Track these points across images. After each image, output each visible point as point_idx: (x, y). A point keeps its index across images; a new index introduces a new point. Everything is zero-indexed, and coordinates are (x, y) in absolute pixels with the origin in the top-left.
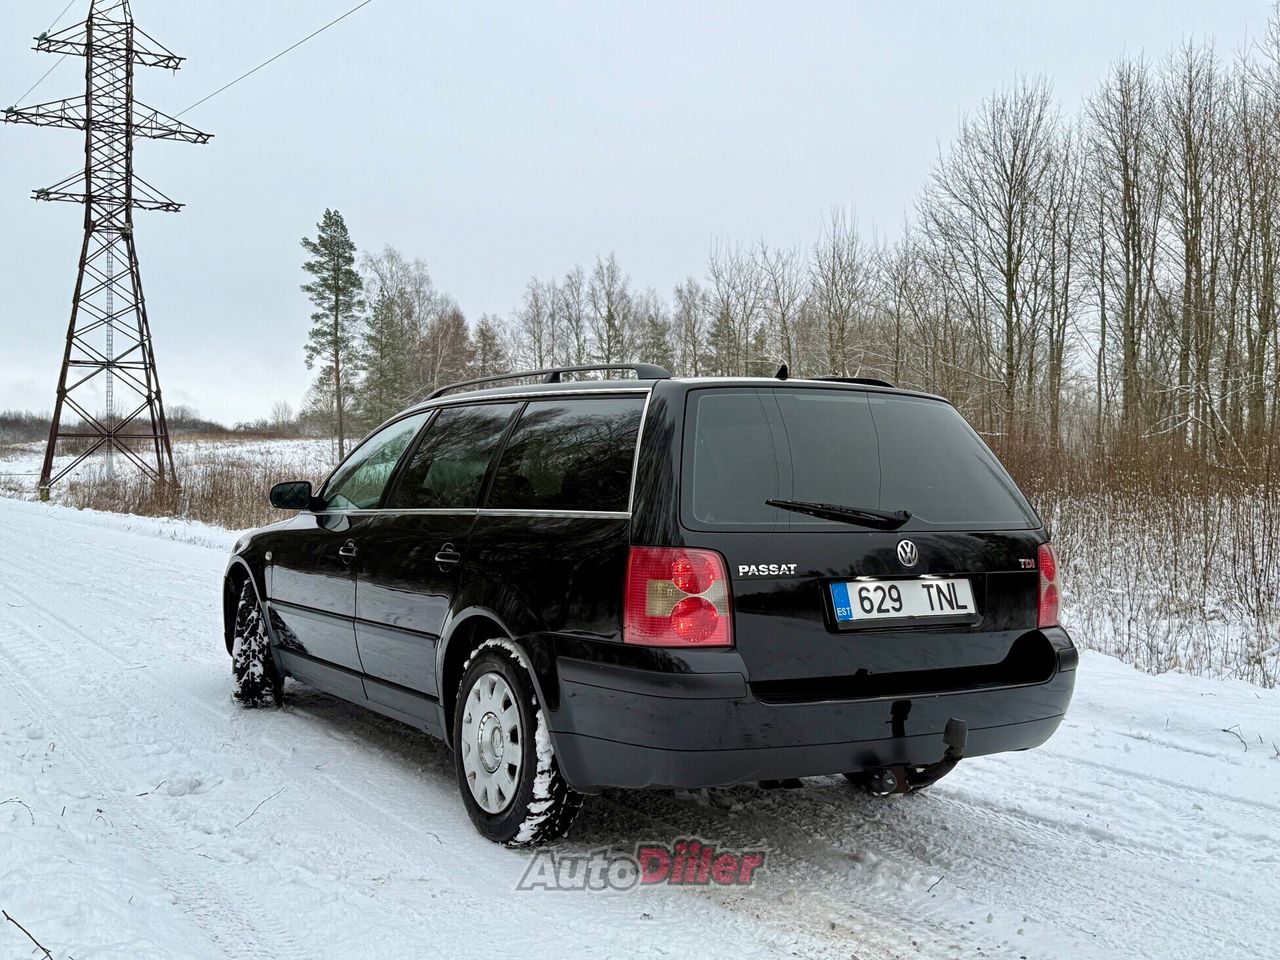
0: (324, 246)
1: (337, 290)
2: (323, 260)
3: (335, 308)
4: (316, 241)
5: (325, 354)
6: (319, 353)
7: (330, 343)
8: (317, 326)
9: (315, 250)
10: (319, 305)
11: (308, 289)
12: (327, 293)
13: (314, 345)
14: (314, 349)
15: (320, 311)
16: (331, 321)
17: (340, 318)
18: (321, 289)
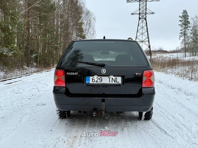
0: (183, 17)
1: (185, 25)
2: (182, 19)
3: (185, 28)
4: (181, 16)
5: (183, 37)
6: (182, 37)
7: (184, 35)
8: (181, 32)
9: (181, 17)
10: (182, 28)
11: (180, 25)
12: (183, 25)
13: (181, 35)
14: (181, 36)
15: (182, 29)
16: (184, 31)
17: (186, 30)
18: (182, 25)
